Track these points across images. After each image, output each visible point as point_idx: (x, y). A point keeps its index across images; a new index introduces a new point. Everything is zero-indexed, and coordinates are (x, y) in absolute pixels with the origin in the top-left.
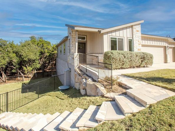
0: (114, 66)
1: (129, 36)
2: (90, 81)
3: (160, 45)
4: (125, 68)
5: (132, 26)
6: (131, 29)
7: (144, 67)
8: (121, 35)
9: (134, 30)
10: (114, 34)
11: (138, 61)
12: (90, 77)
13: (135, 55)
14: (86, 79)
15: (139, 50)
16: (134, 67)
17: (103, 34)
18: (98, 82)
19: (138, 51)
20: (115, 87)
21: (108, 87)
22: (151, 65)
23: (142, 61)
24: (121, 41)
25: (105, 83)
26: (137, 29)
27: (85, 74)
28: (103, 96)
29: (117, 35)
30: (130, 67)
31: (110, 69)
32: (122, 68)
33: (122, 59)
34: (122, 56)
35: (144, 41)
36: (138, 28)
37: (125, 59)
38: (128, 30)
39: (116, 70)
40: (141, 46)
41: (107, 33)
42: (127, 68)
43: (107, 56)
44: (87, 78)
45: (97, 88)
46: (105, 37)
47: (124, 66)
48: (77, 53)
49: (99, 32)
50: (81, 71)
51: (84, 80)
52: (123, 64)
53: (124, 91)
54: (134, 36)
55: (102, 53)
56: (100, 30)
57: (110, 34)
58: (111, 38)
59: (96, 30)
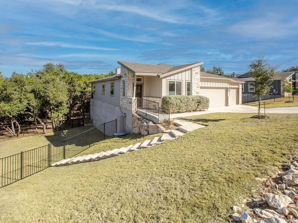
0: (171, 111)
1: (187, 79)
2: (151, 123)
3: (222, 86)
4: (181, 113)
5: (191, 69)
6: (190, 71)
7: (200, 110)
8: (180, 79)
9: (193, 72)
10: (172, 78)
11: (193, 105)
12: (150, 120)
13: (191, 99)
14: (146, 122)
15: (197, 93)
16: (190, 111)
17: (162, 78)
18: (158, 123)
19: (196, 95)
20: (172, 126)
21: (166, 126)
22: (207, 109)
23: (198, 105)
24: (180, 84)
25: (164, 124)
26: (196, 71)
27: (144, 118)
28: (163, 132)
29: (175, 78)
30: (187, 111)
31: (168, 113)
32: (179, 112)
33: (178, 104)
34: (179, 101)
35: (203, 83)
36: (198, 70)
37: (181, 104)
38: (187, 72)
39: (173, 114)
40: (199, 88)
41: (166, 77)
42: (183, 112)
43: (165, 101)
44: (148, 121)
45: (158, 127)
46: (164, 81)
47: (180, 111)
48: (134, 98)
49: (158, 76)
50: (139, 115)
51: (145, 123)
52: (180, 109)
53: (177, 128)
54: (193, 79)
55: (160, 98)
56: (159, 74)
57: (169, 78)
58: (170, 82)
59: (156, 75)
